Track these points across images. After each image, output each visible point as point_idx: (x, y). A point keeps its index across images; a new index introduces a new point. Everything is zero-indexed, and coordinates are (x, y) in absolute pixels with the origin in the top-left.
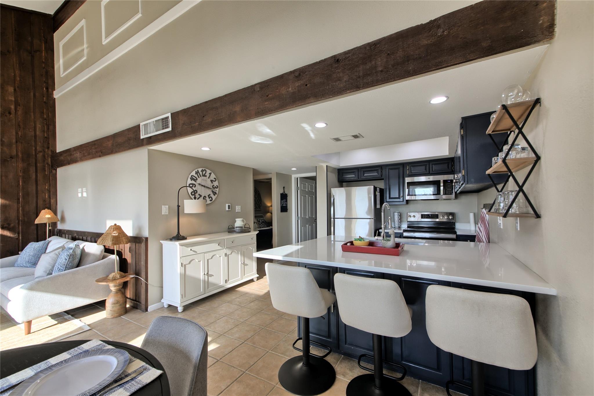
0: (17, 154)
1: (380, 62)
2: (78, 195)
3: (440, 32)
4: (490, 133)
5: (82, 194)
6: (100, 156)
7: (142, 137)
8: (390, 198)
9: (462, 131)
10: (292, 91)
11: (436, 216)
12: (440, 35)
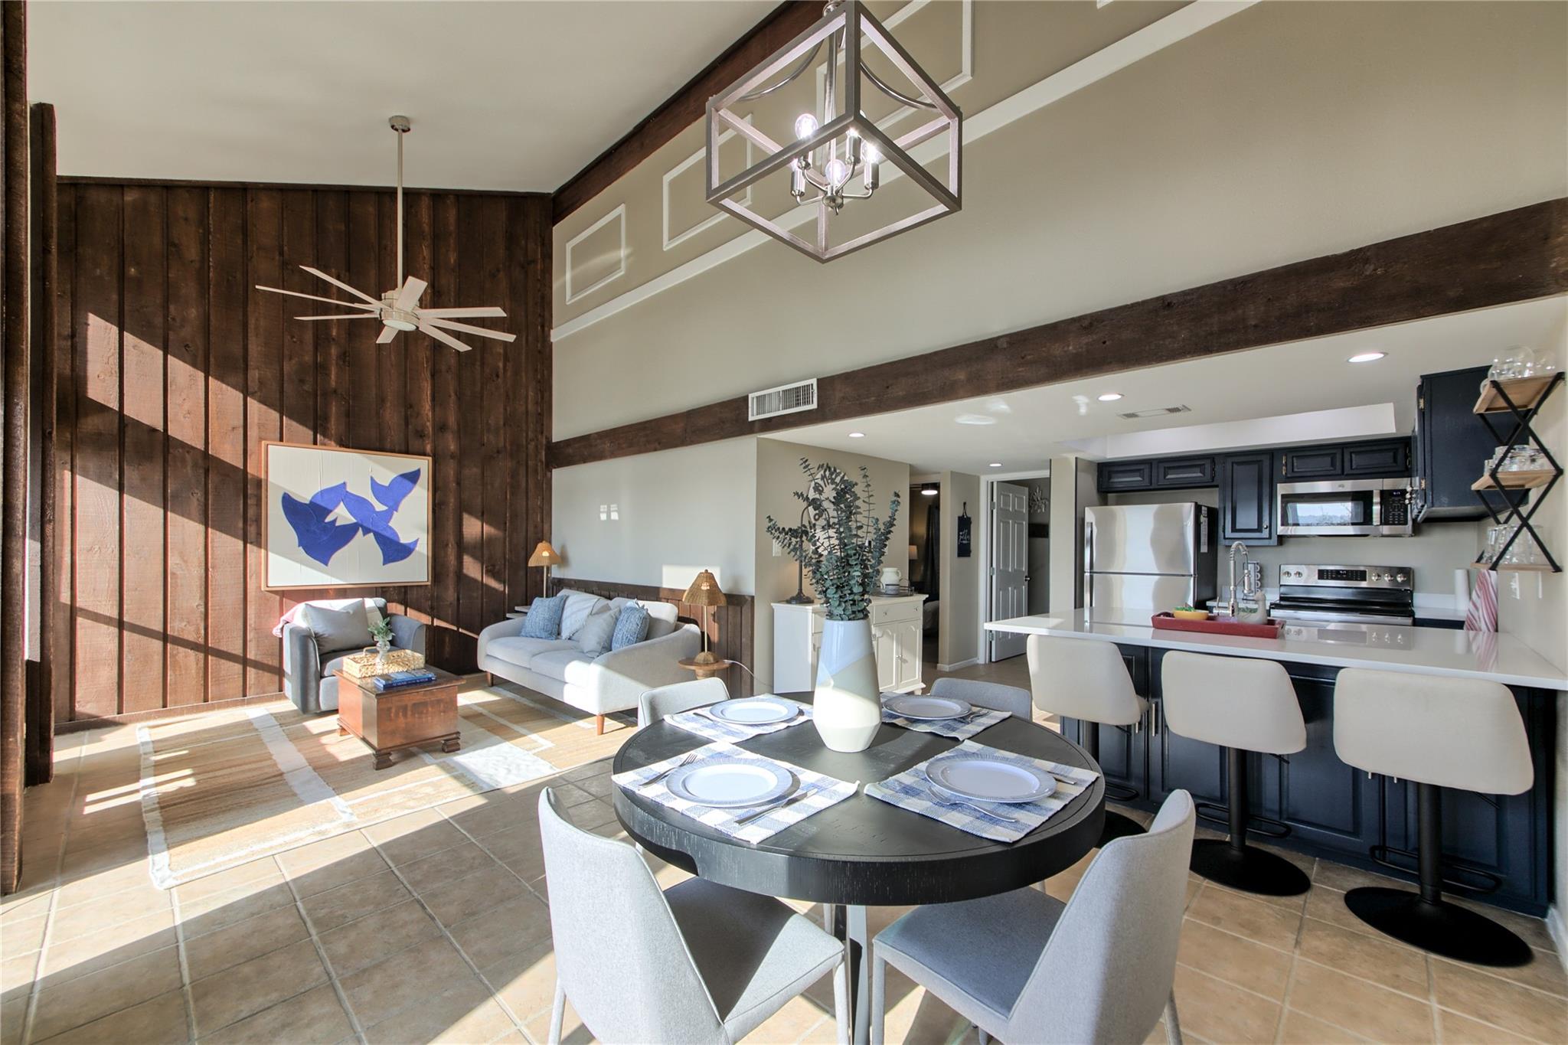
0: (505, 446)
1: (1253, 312)
2: (599, 517)
3: (1369, 269)
4: (1482, 411)
5: (609, 516)
6: (655, 450)
7: (751, 419)
8: (1234, 530)
9: (1422, 401)
10: (1074, 351)
11: (1361, 575)
12: (1370, 275)
